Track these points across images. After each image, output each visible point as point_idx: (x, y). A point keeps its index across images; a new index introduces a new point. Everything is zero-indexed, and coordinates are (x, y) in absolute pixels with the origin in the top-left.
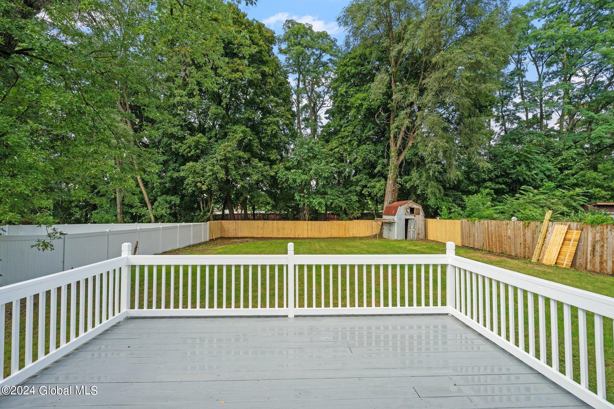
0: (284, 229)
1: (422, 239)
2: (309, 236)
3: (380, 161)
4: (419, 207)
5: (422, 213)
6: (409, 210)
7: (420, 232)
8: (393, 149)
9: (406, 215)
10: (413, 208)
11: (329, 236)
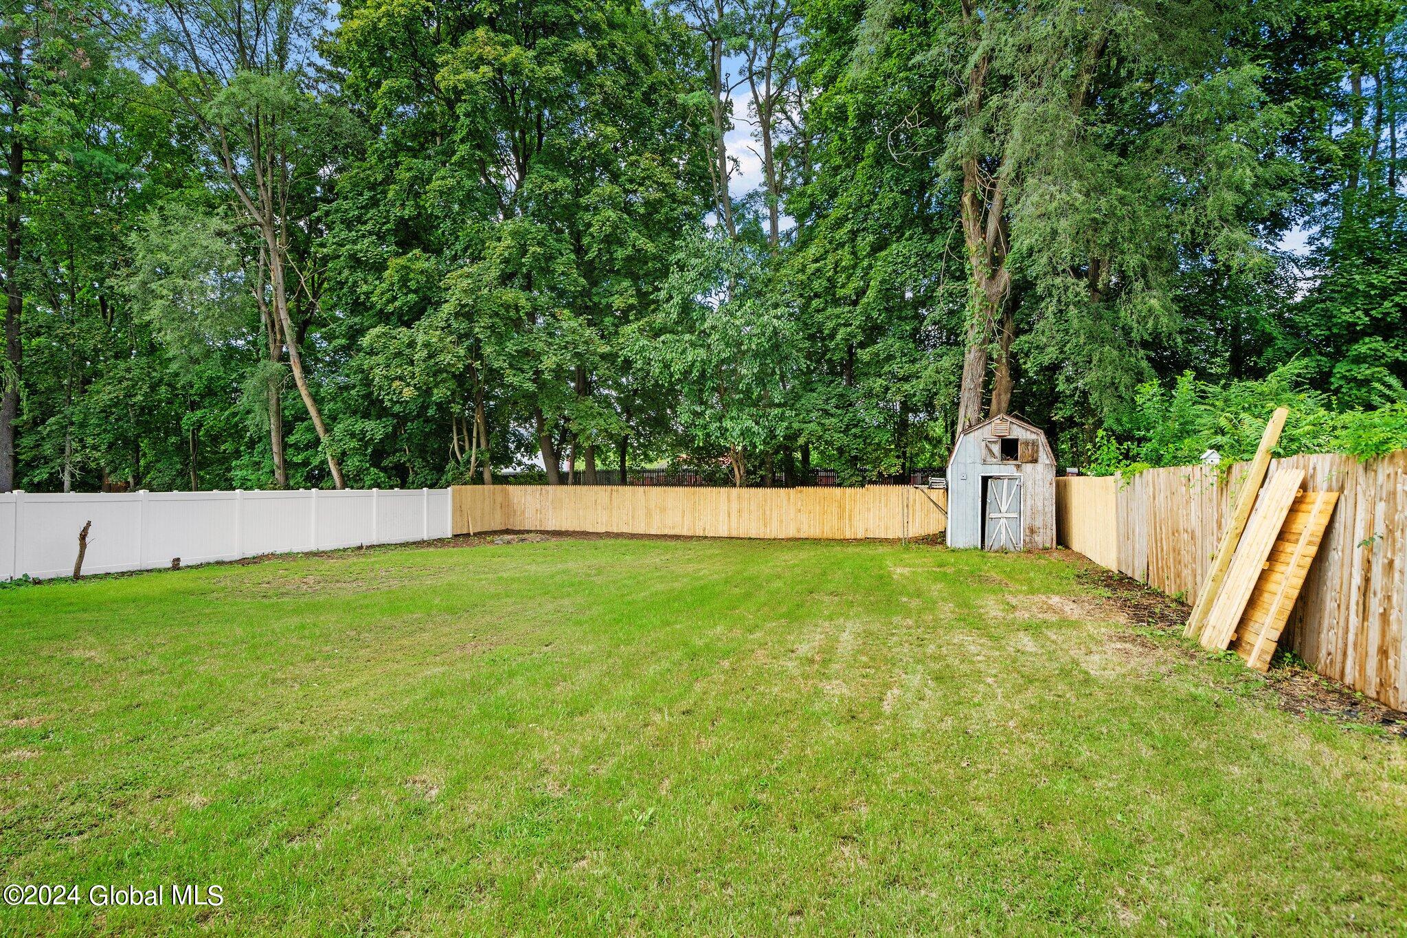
0: (663, 510)
1: (1045, 549)
2: (734, 534)
3: (940, 291)
4: (1034, 437)
5: (1045, 456)
6: (996, 449)
7: (1038, 523)
8: (973, 244)
9: (984, 462)
10: (1015, 442)
11: (792, 533)
